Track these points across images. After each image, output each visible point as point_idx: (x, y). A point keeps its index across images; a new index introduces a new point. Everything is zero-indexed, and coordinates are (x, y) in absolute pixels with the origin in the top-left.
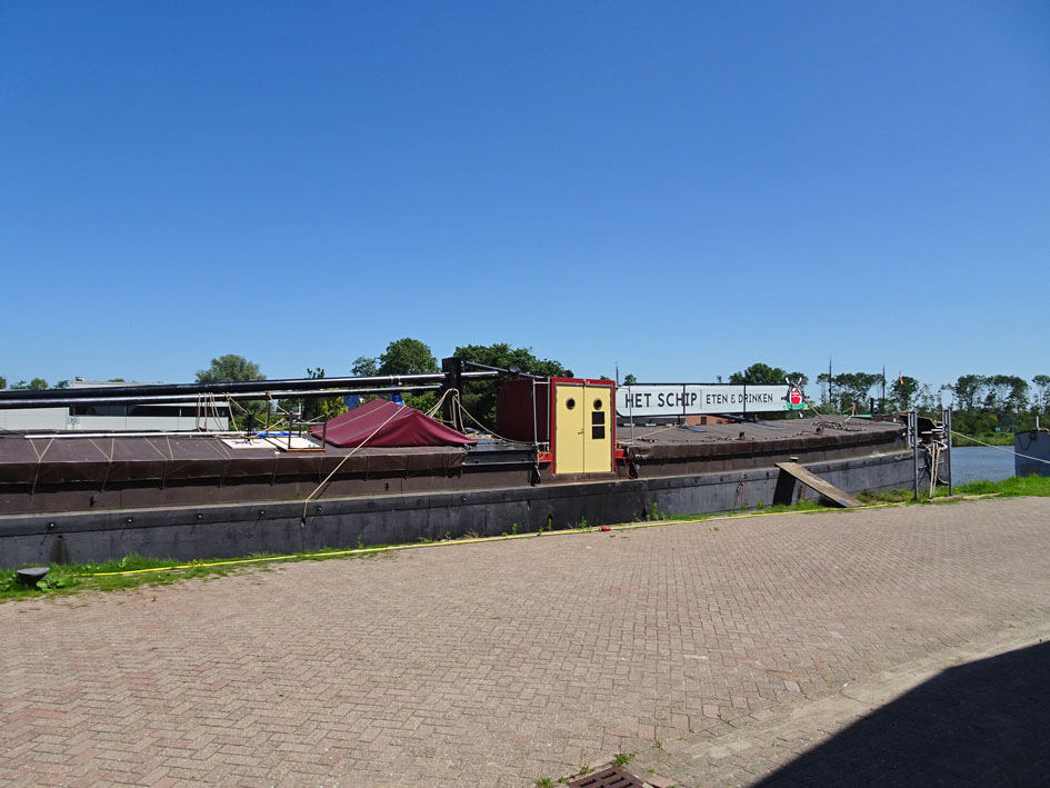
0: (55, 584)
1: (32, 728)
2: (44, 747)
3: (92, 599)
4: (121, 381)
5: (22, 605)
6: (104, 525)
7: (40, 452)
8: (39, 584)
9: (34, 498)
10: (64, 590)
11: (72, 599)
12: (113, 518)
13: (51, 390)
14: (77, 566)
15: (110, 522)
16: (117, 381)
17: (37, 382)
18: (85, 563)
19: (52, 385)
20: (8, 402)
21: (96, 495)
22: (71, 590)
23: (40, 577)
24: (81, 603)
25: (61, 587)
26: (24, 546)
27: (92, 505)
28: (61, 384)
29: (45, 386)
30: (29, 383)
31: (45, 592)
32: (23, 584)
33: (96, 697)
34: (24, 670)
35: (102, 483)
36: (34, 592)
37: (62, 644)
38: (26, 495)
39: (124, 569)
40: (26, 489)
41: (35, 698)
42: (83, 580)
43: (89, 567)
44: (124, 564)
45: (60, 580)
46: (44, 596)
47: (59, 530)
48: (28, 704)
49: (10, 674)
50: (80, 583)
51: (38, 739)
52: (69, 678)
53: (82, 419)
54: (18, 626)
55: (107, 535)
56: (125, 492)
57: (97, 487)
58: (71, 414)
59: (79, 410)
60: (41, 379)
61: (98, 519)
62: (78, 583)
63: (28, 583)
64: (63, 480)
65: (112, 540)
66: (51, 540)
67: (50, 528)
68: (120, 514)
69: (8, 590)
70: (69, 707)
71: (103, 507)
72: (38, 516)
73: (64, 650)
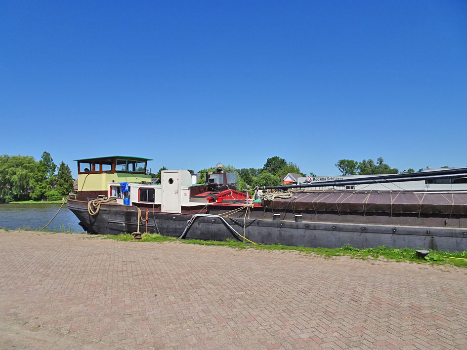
0: (433, 258)
1: (435, 323)
2: (443, 334)
3: (450, 269)
4: (447, 167)
5: (420, 265)
6: (452, 235)
7: (421, 200)
8: (426, 257)
9: (420, 219)
10: (437, 262)
11: (441, 267)
12: (457, 232)
13: (416, 173)
14: (441, 252)
15: (455, 234)
16: (444, 167)
17: (410, 170)
18: (445, 251)
19: (416, 171)
20: (401, 179)
21: (447, 220)
22: (440, 263)
23: (426, 255)
24: (446, 270)
25: (435, 260)
26: (418, 240)
27: (445, 225)
28: (420, 170)
29: (413, 171)
30: (407, 171)
31: (429, 262)
32: (419, 256)
33: (464, 318)
34: (427, 295)
35: (449, 215)
36: (423, 260)
37: (441, 287)
38: (416, 218)
39: (464, 257)
40: (416, 215)
41: (434, 310)
42: (445, 259)
43: (447, 253)
44: (464, 255)
45: (435, 257)
46: (428, 263)
47: (431, 235)
48: (432, 312)
49: (421, 295)
50: (444, 260)
51: (440, 330)
52: (448, 305)
53: (431, 185)
54: (420, 274)
55: (454, 239)
56: (462, 220)
57: (447, 216)
58: (426, 183)
59: (429, 181)
60: (411, 168)
61: (448, 231)
62: (443, 260)
63: (421, 256)
64: (431, 213)
65: (457, 242)
66: (429, 238)
67: (428, 233)
68: (460, 230)
69: (413, 258)
70: (451, 319)
71: (451, 226)
72: (422, 227)
73: (443, 291)
